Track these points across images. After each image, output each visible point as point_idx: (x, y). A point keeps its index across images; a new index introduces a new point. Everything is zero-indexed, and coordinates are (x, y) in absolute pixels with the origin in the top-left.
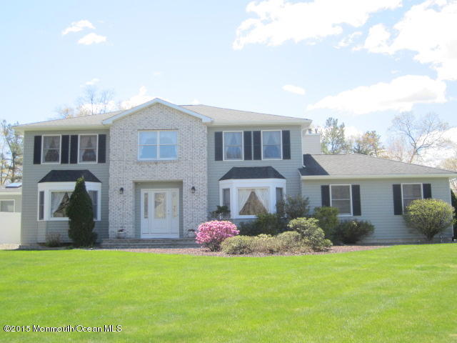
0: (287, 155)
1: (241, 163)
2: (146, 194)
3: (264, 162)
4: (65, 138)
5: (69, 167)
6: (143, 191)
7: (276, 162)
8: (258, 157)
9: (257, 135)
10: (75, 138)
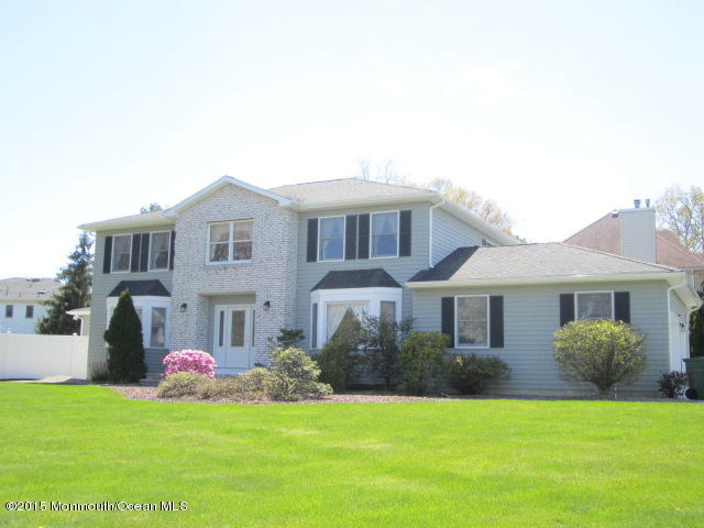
0: (406, 250)
1: (342, 264)
2: (222, 313)
3: (373, 261)
4: (136, 237)
5: (139, 276)
6: (218, 308)
7: (389, 262)
8: (364, 254)
9: (365, 219)
10: (146, 237)
